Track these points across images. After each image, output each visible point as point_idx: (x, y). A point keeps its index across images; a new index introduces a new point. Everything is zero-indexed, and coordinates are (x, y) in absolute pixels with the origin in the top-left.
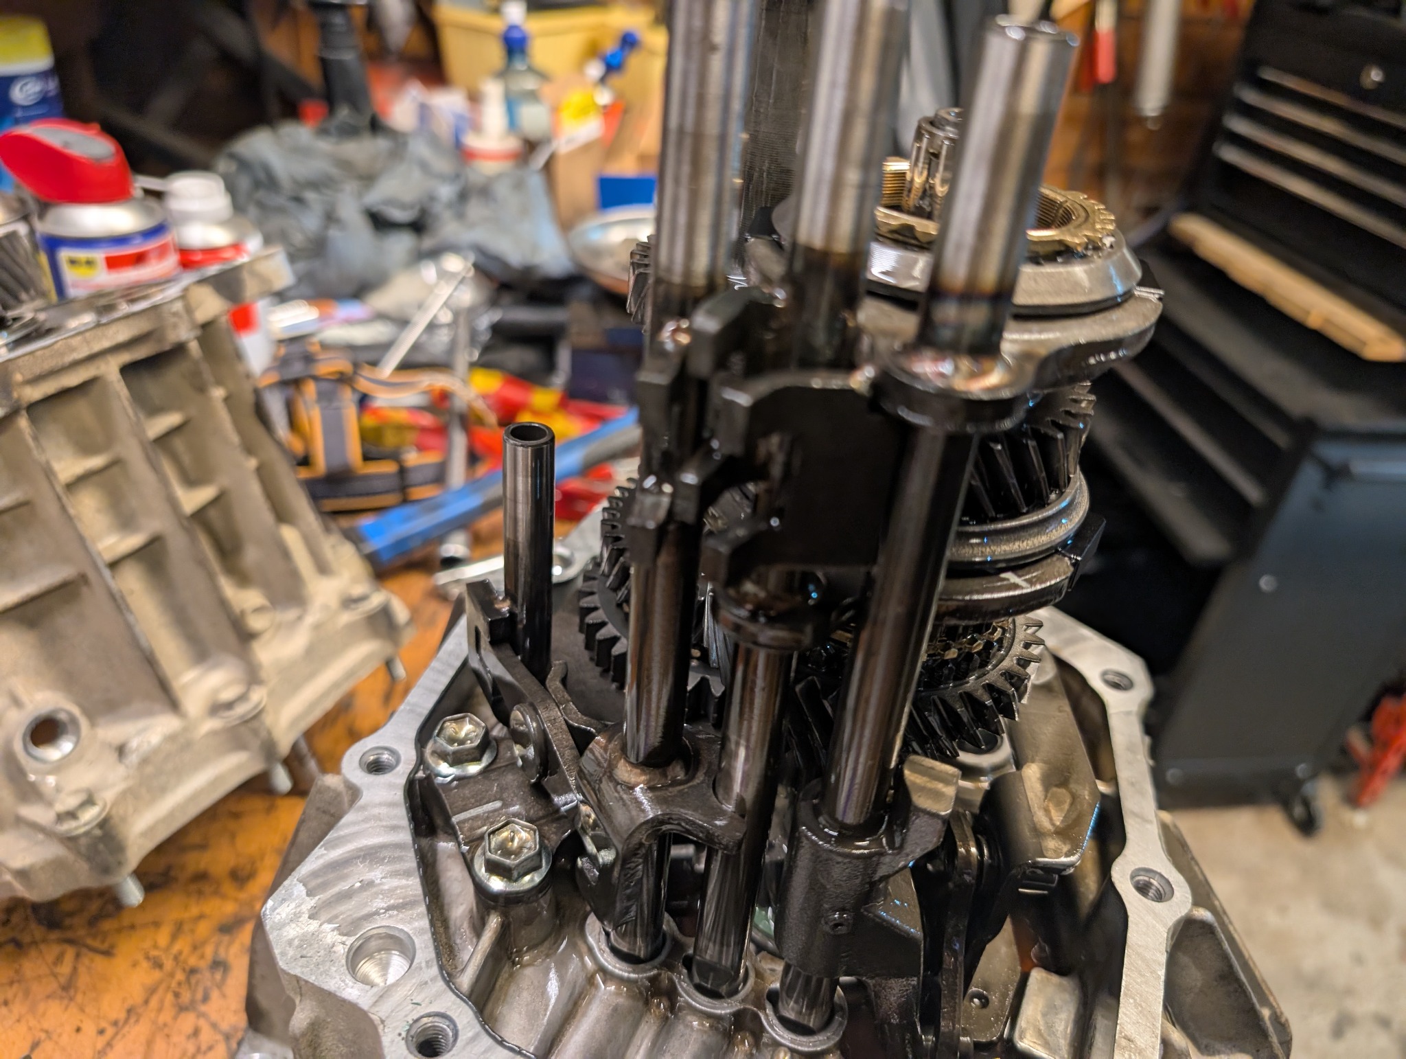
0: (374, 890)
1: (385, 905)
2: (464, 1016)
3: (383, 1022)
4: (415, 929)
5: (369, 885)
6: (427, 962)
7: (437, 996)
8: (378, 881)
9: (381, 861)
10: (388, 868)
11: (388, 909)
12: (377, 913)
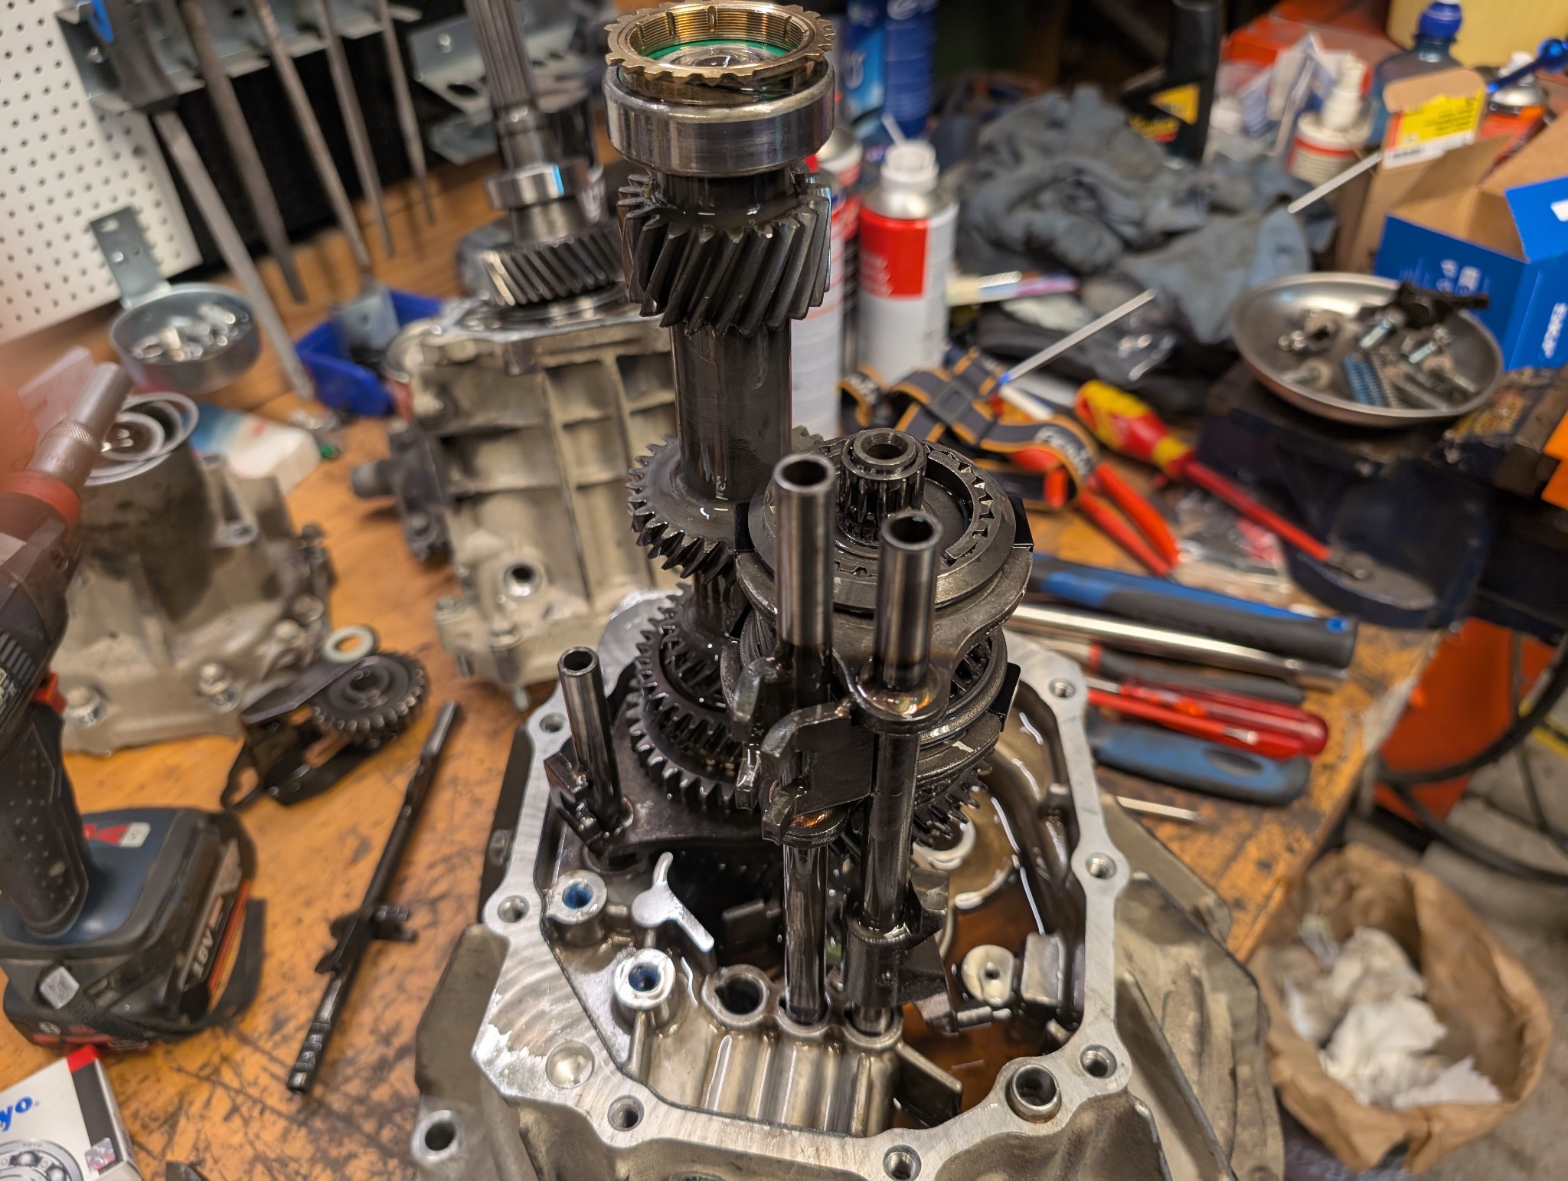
0: (548, 1017)
1: (560, 1026)
2: (642, 1094)
3: (588, 1113)
4: (588, 1039)
5: (541, 1015)
6: (605, 1061)
7: (619, 1086)
8: (548, 1010)
9: (543, 993)
10: (551, 997)
11: (563, 1029)
12: (555, 1035)
